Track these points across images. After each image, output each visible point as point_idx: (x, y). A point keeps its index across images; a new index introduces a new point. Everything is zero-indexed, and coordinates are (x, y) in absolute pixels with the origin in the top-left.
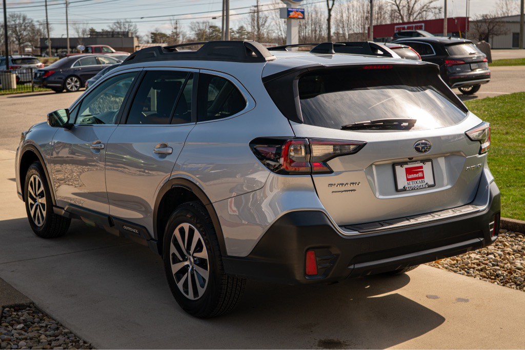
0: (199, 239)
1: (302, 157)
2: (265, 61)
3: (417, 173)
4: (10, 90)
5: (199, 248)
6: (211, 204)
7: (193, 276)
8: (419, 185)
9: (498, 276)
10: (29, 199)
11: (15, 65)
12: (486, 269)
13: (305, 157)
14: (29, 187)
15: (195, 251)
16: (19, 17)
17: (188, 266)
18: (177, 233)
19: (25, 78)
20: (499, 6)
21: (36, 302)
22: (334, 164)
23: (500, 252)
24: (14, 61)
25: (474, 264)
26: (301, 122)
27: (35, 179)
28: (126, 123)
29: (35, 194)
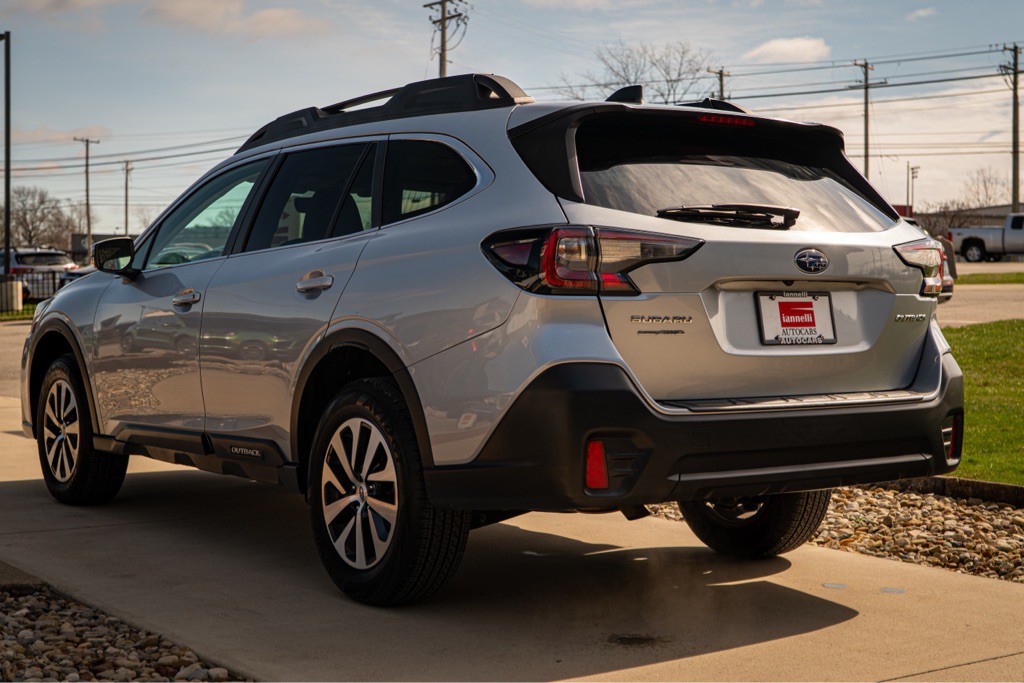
0: (380, 445)
1: (581, 262)
2: (515, 104)
3: (801, 313)
4: (10, 313)
5: (379, 463)
6: (405, 368)
7: (365, 522)
8: (805, 337)
9: (963, 561)
10: (46, 430)
11: (22, 266)
12: (940, 552)
13: (587, 262)
14: (48, 404)
15: (371, 471)
16: (32, 193)
17: (356, 503)
18: (336, 442)
19: (41, 291)
20: (970, 190)
21: (54, 584)
22: (642, 277)
23: (967, 528)
24: (20, 258)
25: (917, 544)
26: (580, 200)
27: (59, 388)
28: (243, 251)
29: (59, 419)
